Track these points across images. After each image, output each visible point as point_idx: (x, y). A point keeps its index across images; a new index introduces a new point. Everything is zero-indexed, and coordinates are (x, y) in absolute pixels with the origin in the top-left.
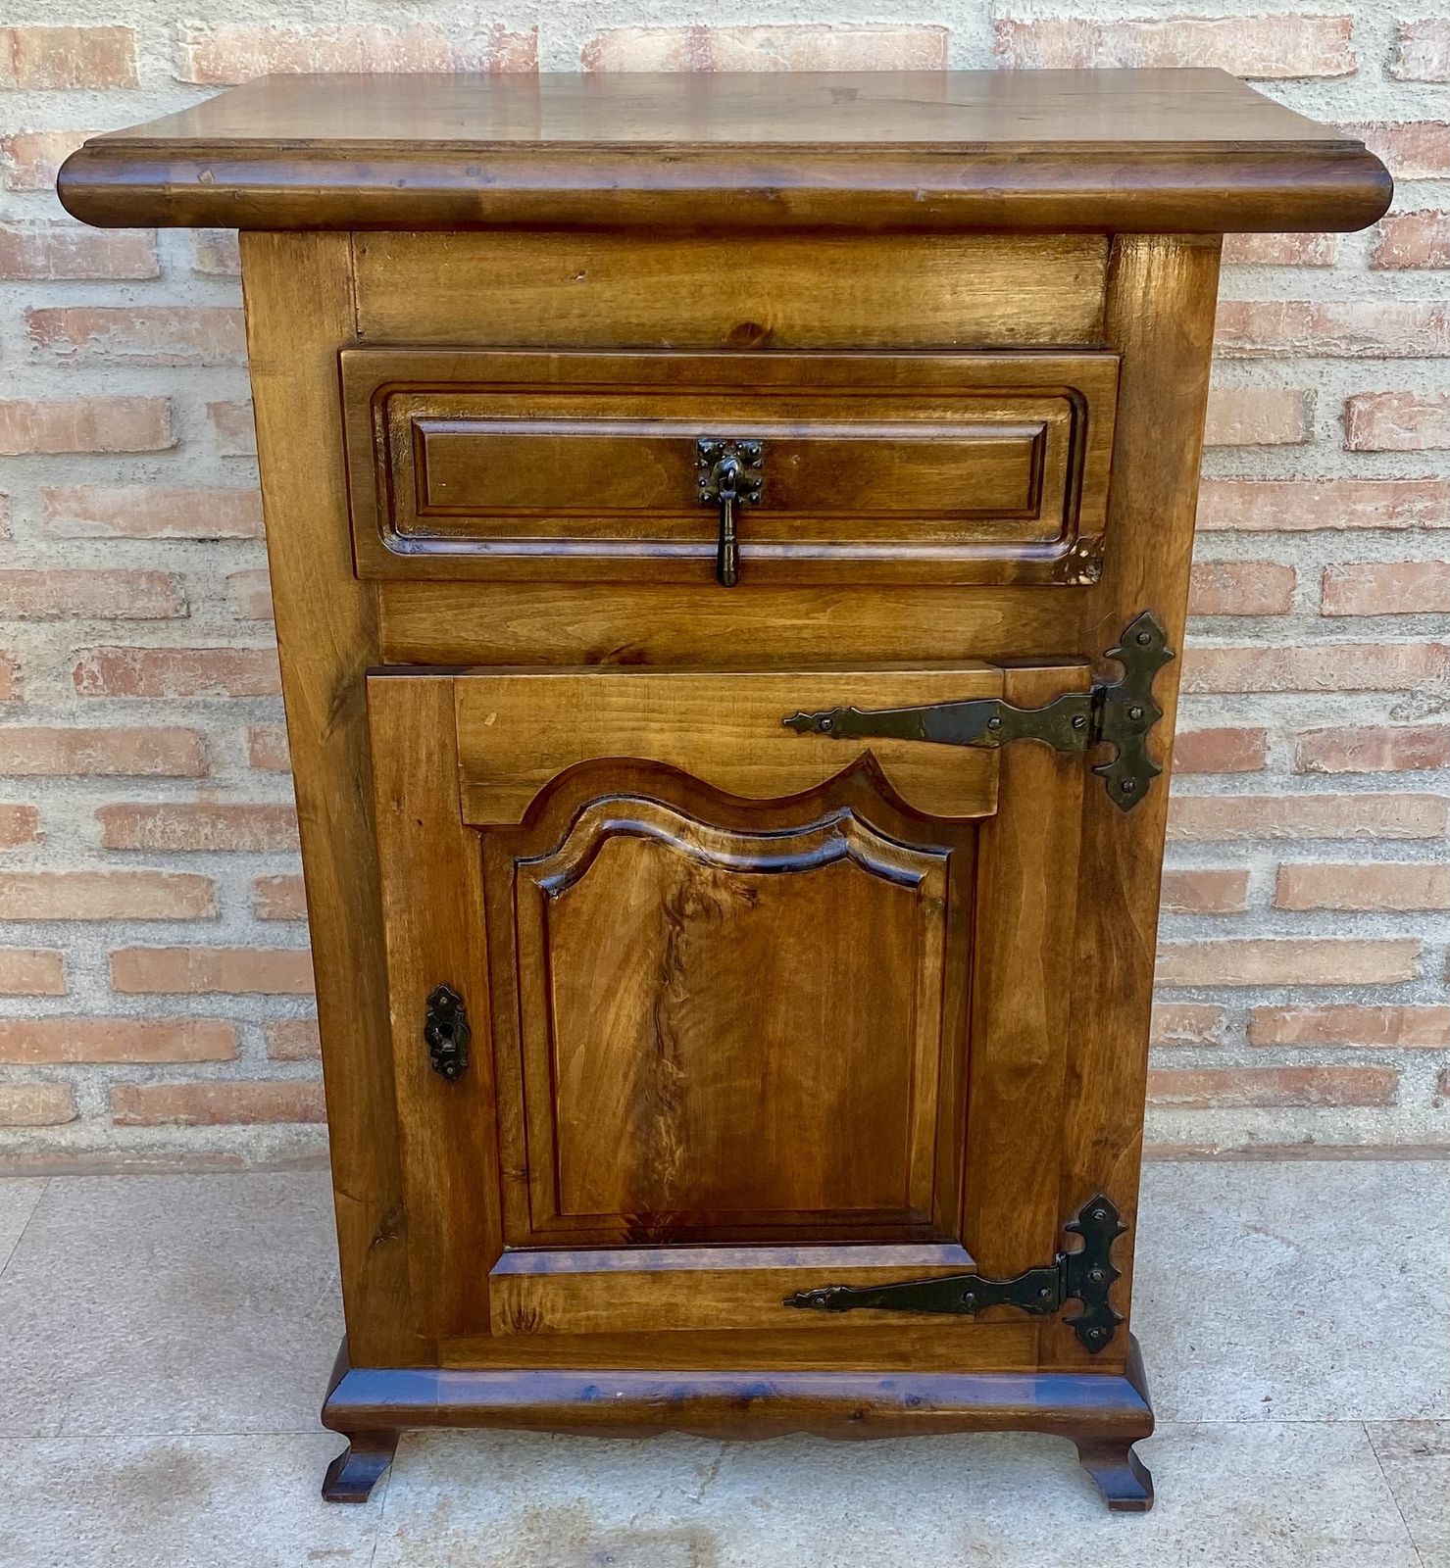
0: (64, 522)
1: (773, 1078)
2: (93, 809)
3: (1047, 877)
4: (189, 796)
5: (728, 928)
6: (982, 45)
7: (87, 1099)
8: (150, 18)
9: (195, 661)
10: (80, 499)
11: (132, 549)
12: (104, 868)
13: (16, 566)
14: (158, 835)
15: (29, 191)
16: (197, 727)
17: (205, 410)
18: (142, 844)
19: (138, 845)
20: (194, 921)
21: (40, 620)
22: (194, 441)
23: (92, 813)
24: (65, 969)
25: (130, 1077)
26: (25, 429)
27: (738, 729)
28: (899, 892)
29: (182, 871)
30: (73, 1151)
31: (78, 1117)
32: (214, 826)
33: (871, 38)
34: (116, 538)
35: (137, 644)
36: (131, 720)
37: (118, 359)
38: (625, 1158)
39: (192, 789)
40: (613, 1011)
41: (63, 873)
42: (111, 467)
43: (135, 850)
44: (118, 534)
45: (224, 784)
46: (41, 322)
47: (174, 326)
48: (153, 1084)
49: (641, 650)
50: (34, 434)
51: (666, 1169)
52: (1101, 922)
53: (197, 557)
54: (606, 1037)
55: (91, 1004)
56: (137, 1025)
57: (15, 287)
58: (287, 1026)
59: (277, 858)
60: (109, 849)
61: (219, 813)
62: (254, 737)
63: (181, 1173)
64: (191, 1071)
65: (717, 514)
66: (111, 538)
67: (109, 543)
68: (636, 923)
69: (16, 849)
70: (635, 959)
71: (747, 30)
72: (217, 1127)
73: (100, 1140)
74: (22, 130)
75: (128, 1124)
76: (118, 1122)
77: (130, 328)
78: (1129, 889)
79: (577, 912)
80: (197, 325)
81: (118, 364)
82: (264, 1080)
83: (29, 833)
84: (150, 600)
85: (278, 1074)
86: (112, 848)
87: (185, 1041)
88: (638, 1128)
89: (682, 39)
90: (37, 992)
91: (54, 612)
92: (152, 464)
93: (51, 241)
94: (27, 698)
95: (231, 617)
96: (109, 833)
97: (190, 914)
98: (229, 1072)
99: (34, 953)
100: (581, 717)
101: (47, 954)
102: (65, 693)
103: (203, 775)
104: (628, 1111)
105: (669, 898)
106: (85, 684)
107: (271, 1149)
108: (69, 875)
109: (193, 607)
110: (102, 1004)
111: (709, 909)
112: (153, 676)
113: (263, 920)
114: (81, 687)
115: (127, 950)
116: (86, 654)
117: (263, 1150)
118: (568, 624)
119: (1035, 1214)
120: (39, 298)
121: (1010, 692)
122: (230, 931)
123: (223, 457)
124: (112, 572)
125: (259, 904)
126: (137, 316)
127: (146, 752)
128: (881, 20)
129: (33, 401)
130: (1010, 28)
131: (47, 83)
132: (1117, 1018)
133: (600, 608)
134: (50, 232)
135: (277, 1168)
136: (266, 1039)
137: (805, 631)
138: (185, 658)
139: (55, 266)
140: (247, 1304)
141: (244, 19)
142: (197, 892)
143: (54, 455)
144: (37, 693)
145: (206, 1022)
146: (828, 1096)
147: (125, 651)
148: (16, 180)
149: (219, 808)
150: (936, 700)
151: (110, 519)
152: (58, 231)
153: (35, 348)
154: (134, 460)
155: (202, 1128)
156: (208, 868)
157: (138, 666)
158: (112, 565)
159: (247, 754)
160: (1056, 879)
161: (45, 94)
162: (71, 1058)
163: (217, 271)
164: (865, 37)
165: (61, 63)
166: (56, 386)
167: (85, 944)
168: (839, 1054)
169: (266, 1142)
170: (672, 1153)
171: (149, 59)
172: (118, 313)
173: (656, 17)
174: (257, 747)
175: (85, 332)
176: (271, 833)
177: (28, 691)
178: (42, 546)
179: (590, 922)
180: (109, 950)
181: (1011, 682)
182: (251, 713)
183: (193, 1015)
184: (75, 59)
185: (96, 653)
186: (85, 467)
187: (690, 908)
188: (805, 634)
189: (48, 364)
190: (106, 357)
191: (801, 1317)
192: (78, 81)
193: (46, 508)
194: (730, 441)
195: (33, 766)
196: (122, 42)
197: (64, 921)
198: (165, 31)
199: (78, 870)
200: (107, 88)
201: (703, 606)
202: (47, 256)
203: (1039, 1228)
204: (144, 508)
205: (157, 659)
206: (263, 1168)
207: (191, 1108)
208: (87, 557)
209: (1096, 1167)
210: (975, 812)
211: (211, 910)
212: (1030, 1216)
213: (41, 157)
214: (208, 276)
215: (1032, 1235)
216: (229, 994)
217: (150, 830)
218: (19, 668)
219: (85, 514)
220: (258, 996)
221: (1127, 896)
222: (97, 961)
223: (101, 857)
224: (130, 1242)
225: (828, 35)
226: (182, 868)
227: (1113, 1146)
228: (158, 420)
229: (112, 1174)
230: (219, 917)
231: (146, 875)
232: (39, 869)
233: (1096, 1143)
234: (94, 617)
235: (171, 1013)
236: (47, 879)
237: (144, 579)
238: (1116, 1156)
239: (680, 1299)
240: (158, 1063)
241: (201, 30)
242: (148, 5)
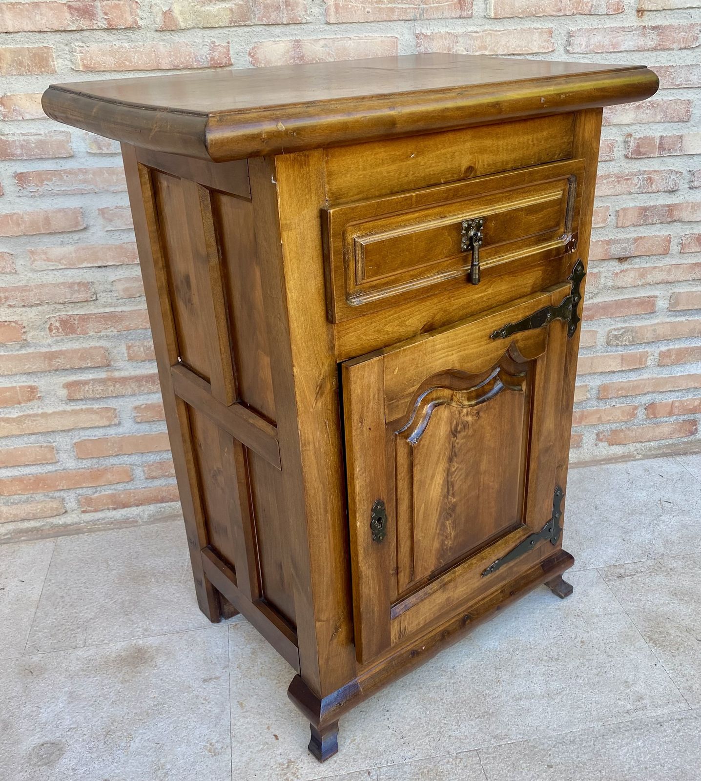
0: (39, 264)
2: (62, 384)
4: (103, 375)
5: (470, 431)
6: (411, 44)
7: (70, 504)
8: (59, 42)
9: (101, 318)
10: (45, 253)
11: (70, 273)
12: (68, 408)
13: (20, 284)
14: (91, 392)
15: (10, 121)
16: (104, 346)
17: (97, 212)
18: (84, 396)
19: (82, 397)
20: (109, 426)
21: (32, 306)
22: (93, 225)
23: (61, 386)
24: (55, 452)
25: (87, 493)
26: (19, 225)
29: (102, 406)
30: (66, 526)
31: (66, 512)
32: (114, 386)
33: (367, 42)
34: (62, 269)
35: (75, 313)
36: (76, 345)
37: (57, 192)
39: (104, 372)
41: (51, 412)
42: (59, 239)
43: (81, 400)
44: (63, 267)
45: (117, 368)
46: (21, 178)
47: (81, 177)
48: (96, 495)
49: (432, 324)
50: (22, 227)
53: (98, 275)
55: (68, 465)
56: (88, 471)
57: (7, 163)
58: (152, 465)
59: (142, 397)
60: (70, 400)
61: (115, 381)
62: (129, 348)
63: (113, 529)
64: (113, 488)
66: (60, 269)
67: (60, 271)
69: (29, 404)
71: (316, 41)
72: (126, 509)
73: (76, 520)
74: (5, 94)
75: (87, 512)
76: (83, 512)
77: (61, 179)
80: (91, 175)
81: (58, 195)
82: (144, 488)
83: (34, 397)
84: (80, 294)
85: (150, 485)
86: (71, 399)
87: (109, 476)
89: (290, 45)
90: (44, 462)
91: (38, 302)
92: (76, 236)
93: (22, 142)
94: (29, 339)
95: (115, 298)
96: (69, 394)
97: (107, 423)
98: (129, 486)
99: (41, 447)
101: (47, 447)
102: (45, 337)
103: (108, 365)
105: (453, 426)
106: (54, 332)
107: (149, 515)
108: (54, 413)
109: (98, 295)
110: (73, 464)
112: (83, 326)
113: (139, 423)
114: (52, 333)
115: (81, 441)
116: (53, 319)
117: (146, 516)
120: (20, 168)
122: (125, 428)
123: (107, 231)
124: (62, 283)
125: (137, 416)
126: (65, 173)
127: (82, 358)
128: (370, 34)
129: (21, 213)
130: (422, 36)
131: (14, 72)
133: (418, 309)
134: (22, 138)
135: (153, 522)
136: (144, 471)
138: (96, 317)
139: (26, 153)
140: (153, 580)
141: (101, 42)
142: (109, 414)
143: (33, 235)
144: (32, 337)
145: (118, 467)
147: (70, 316)
148: (4, 116)
149: (115, 378)
151: (59, 261)
152: (26, 138)
153: (20, 190)
154: (68, 235)
155: (119, 510)
156: (113, 404)
157: (76, 322)
158: (61, 280)
159: (126, 355)
161: (14, 77)
162: (61, 488)
163: (98, 152)
164: (365, 42)
165: (21, 64)
166: (30, 205)
167: (63, 441)
169: (147, 513)
171: (60, 61)
172: (56, 173)
173: (279, 36)
174: (131, 352)
175: (42, 181)
176: (139, 387)
177: (29, 337)
178: (30, 275)
180: (73, 442)
182: (126, 338)
183: (112, 465)
184: (27, 62)
185: (57, 318)
186: (46, 239)
189: (26, 196)
190: (52, 192)
192: (29, 71)
193: (31, 258)
195: (34, 368)
196: (47, 53)
197: (53, 432)
198: (67, 48)
199: (57, 410)
200: (42, 74)
202: (22, 149)
204: (74, 255)
205: (84, 318)
206: (146, 523)
207: (114, 503)
208: (50, 278)
211: (116, 421)
213: (15, 105)
214: (94, 154)
216: (126, 454)
217: (87, 391)
218: (24, 327)
219: (48, 260)
220: (139, 454)
222: (69, 447)
223: (67, 404)
224: (98, 561)
225: (349, 42)
226: (102, 405)
228: (77, 217)
229: (83, 533)
230: (119, 424)
231: (87, 409)
232: (40, 411)
234: (55, 303)
235: (102, 465)
236: (44, 415)
237: (76, 285)
240: (99, 486)
241: (83, 47)
242: (58, 36)
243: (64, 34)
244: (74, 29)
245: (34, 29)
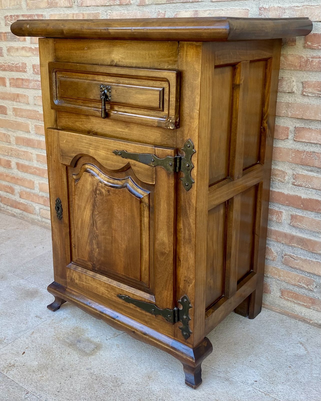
1: (113, 238)
3: (167, 203)
5: (105, 199)
6: (256, 13)
27: (105, 152)
28: (136, 199)
38: (88, 248)
40: (85, 212)
49: (96, 132)
51: (95, 253)
52: (183, 220)
54: (84, 218)
68: (89, 193)
70: (89, 201)
71: (205, 11)
78: (189, 213)
79: (79, 187)
88: (90, 241)
100: (79, 143)
104: (88, 237)
105: (94, 189)
111: (101, 193)
119: (167, 293)
121: (156, 153)
128: (234, 8)
130: (263, 9)
132: (188, 247)
137: (124, 133)
141: (117, 11)
146: (124, 246)
150: (141, 152)
160: (168, 204)
164: (230, 12)
168: (126, 236)
170: (96, 250)
173: (188, 8)
179: (81, 190)
181: (156, 151)
187: (98, 192)
191: (121, 301)
196: (98, 15)
198: (105, 13)
203: (168, 298)
209: (185, 287)
210: (151, 183)
212: (166, 294)
215: (167, 299)
221: (189, 214)
225: (222, 12)
227: (188, 283)
233: (185, 280)
238: (189, 286)
239: (98, 286)
241: (111, 13)
242: (103, 8)
243: (105, 7)
244: (108, 5)
245: (95, 5)
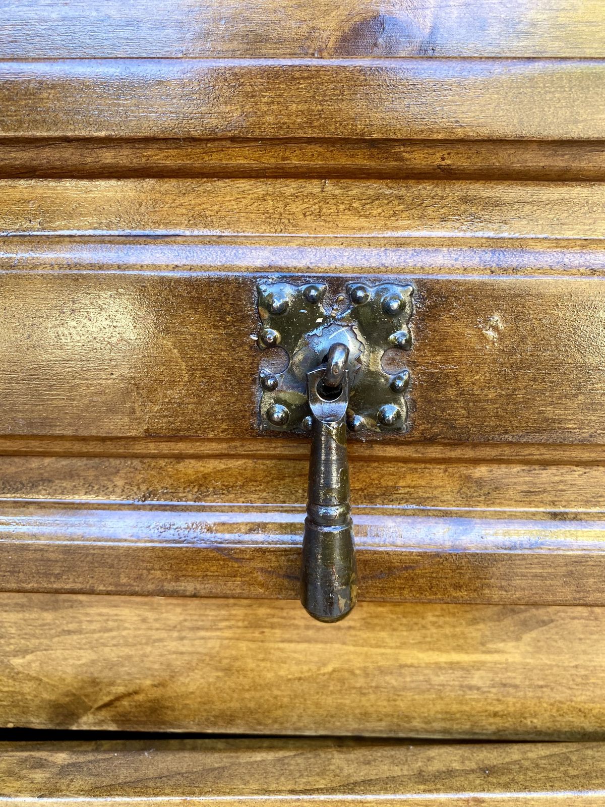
49: (156, 701)
65: (304, 450)
118: (16, 653)
133: (71, 627)
137: (477, 674)
188: (476, 679)
194: (336, 284)
201: (273, 626)
